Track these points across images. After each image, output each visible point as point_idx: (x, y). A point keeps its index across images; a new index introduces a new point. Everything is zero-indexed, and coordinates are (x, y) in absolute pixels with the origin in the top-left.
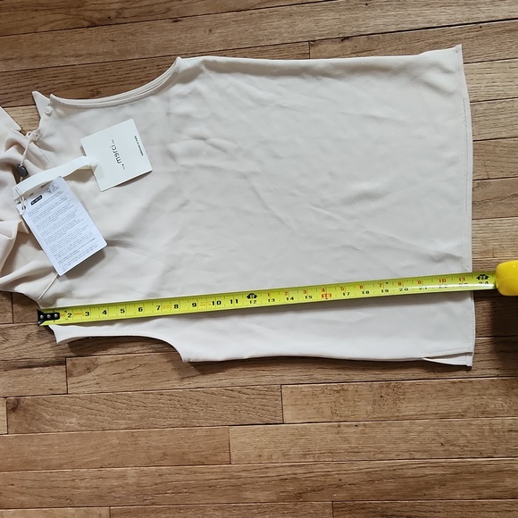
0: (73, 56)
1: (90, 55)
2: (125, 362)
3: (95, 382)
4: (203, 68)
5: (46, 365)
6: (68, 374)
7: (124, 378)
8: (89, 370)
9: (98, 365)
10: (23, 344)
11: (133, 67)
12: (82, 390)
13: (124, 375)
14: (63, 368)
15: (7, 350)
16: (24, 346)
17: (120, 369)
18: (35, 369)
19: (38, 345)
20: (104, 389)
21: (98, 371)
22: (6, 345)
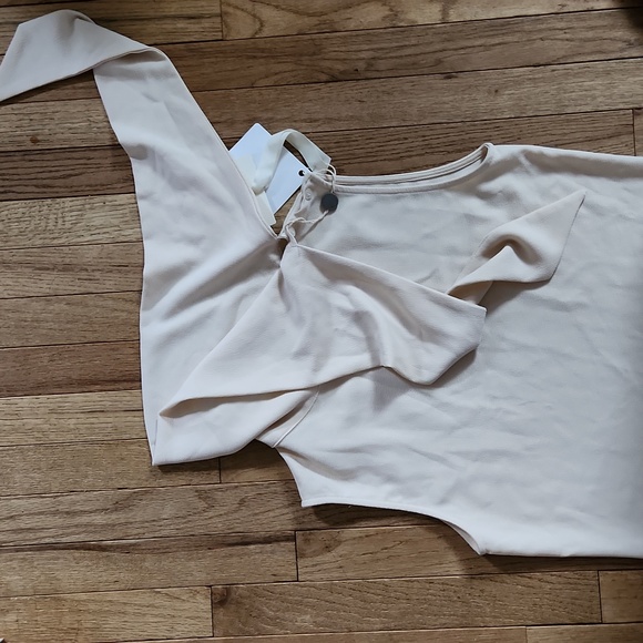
0: (305, 121)
1: (329, 120)
2: (379, 537)
3: (337, 565)
4: (523, 159)
5: (267, 540)
6: (299, 555)
7: (378, 560)
8: (328, 548)
9: (340, 542)
10: (236, 511)
11: (388, 138)
12: (318, 576)
13: (379, 555)
14: (291, 545)
15: (213, 520)
16: (236, 515)
17: (372, 548)
18: (252, 547)
19: (256, 514)
20: (349, 575)
21: (341, 550)
22: (211, 514)
